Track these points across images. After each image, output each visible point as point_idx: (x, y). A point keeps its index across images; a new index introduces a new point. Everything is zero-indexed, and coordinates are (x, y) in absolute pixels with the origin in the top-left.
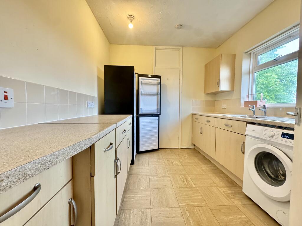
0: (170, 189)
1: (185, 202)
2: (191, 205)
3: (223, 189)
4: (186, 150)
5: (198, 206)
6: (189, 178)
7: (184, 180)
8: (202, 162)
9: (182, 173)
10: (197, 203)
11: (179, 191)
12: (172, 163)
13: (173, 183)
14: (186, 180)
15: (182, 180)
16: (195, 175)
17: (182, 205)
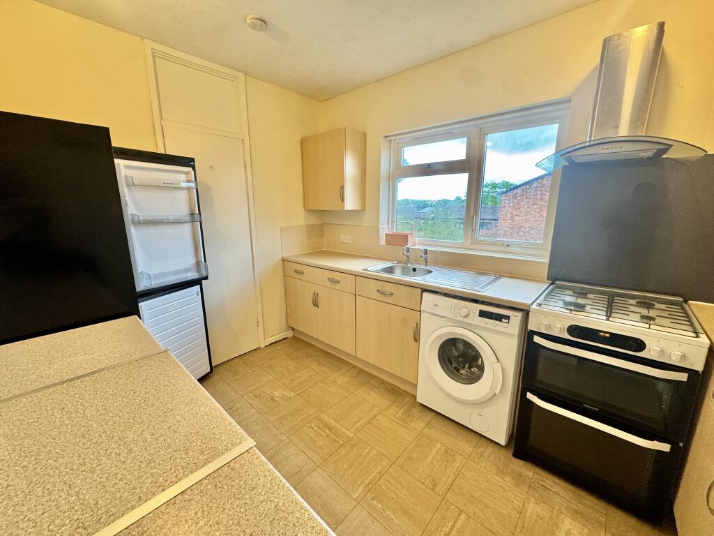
0: (315, 473)
1: (359, 482)
2: (371, 483)
3: (391, 411)
4: (278, 346)
5: (381, 475)
6: (331, 420)
7: (324, 432)
8: (328, 368)
9: (309, 415)
10: (376, 471)
11: (333, 467)
12: (272, 399)
13: (309, 453)
14: (329, 429)
15: (321, 435)
16: (336, 406)
17: (359, 495)
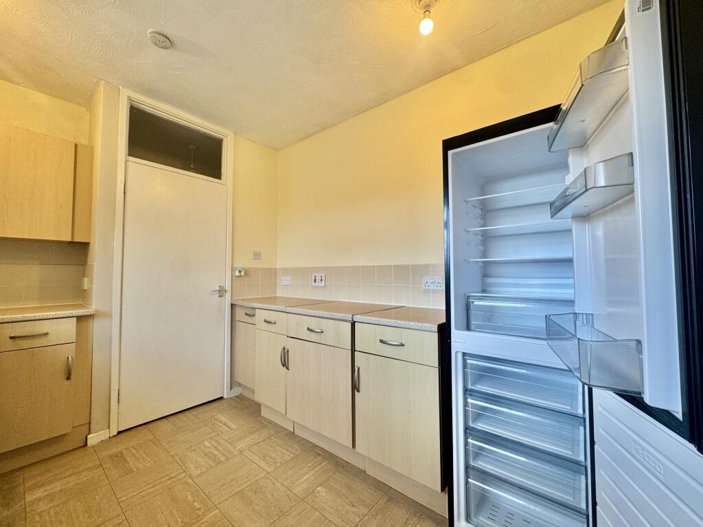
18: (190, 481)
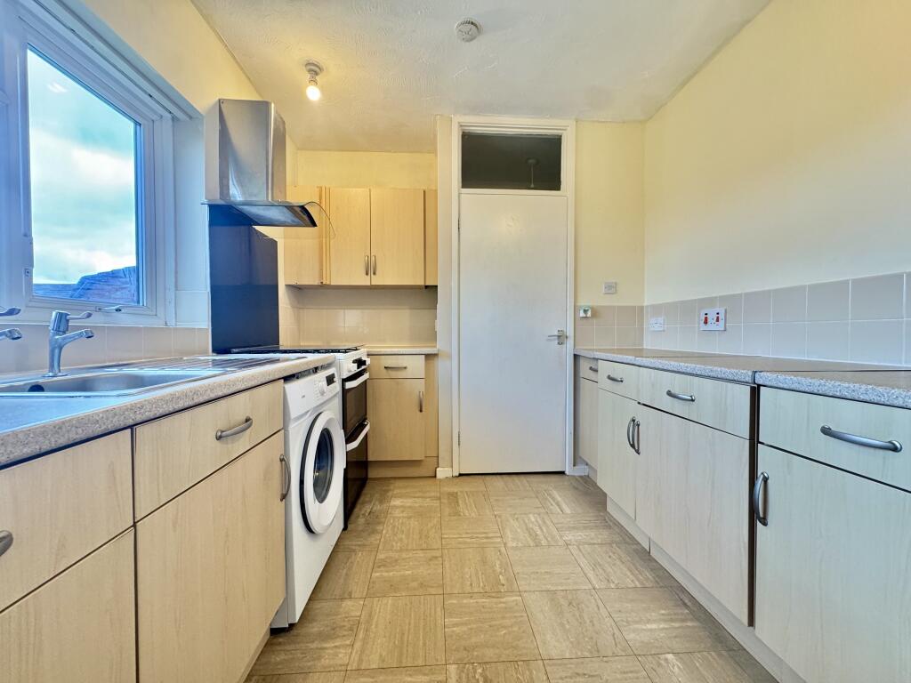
0: (553, 653)
2: (490, 596)
5: (471, 595)
11: (521, 644)
17: (512, 596)
18: (503, 549)
